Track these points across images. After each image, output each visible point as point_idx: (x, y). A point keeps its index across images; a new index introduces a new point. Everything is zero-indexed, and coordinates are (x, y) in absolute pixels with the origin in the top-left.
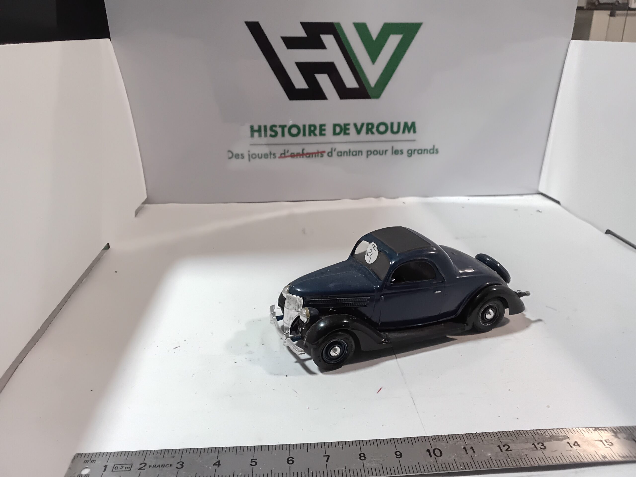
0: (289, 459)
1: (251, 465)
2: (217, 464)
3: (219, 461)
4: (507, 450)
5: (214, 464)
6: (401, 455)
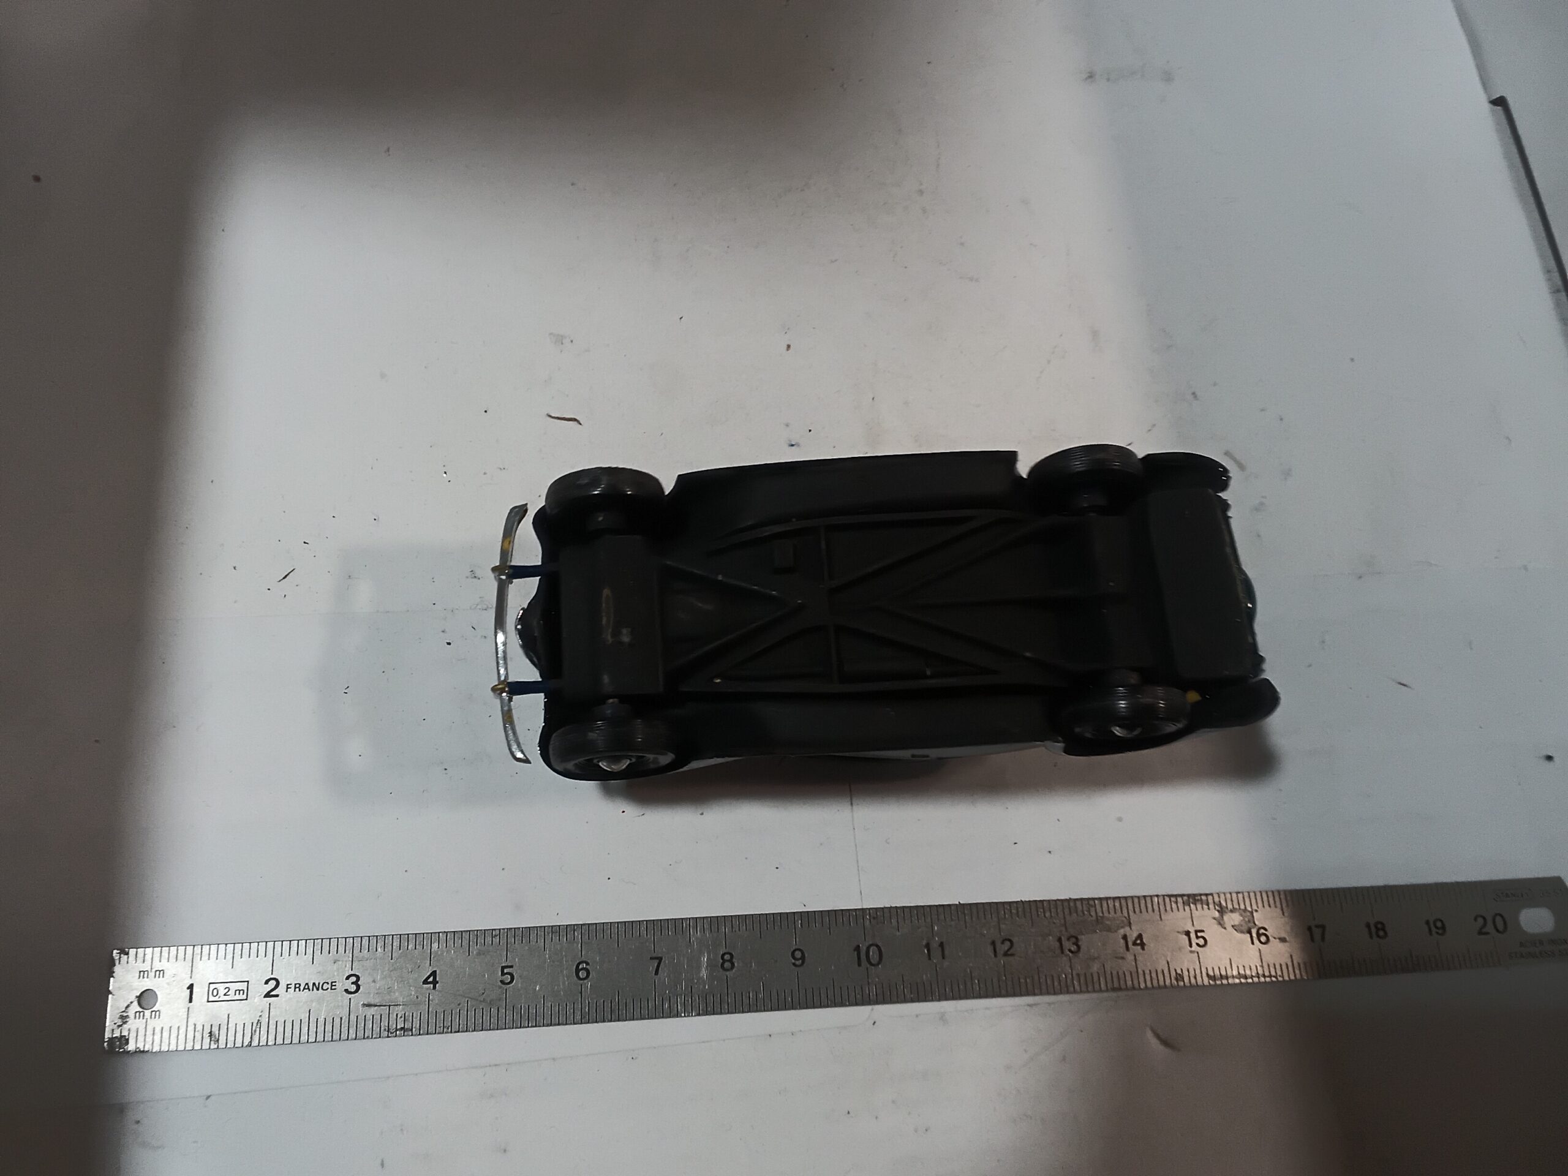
0: (581, 967)
1: (502, 982)
2: (431, 979)
3: (434, 974)
4: (1006, 954)
5: (426, 982)
6: (803, 958)
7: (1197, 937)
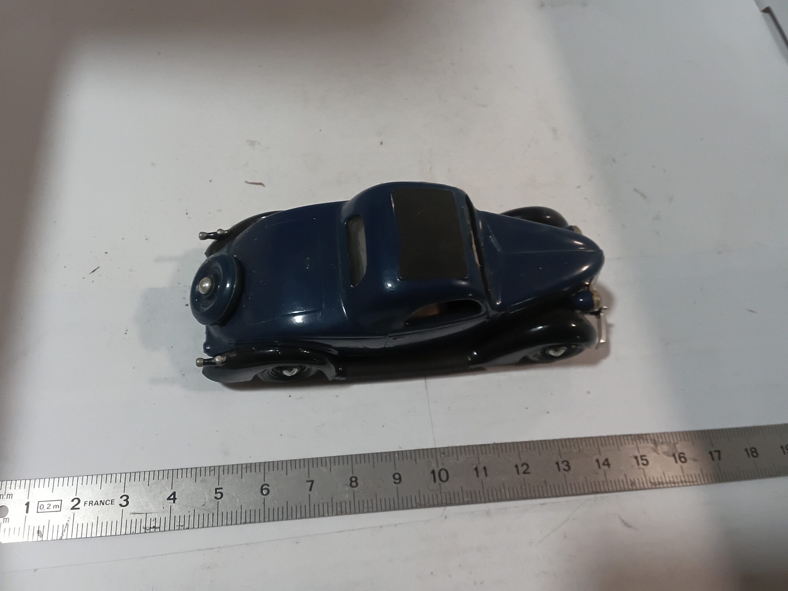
0: (264, 487)
1: (216, 498)
2: (172, 497)
3: (174, 494)
4: (525, 473)
5: (169, 499)
6: (400, 478)
7: (642, 460)
